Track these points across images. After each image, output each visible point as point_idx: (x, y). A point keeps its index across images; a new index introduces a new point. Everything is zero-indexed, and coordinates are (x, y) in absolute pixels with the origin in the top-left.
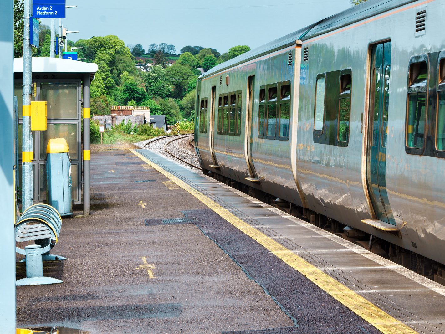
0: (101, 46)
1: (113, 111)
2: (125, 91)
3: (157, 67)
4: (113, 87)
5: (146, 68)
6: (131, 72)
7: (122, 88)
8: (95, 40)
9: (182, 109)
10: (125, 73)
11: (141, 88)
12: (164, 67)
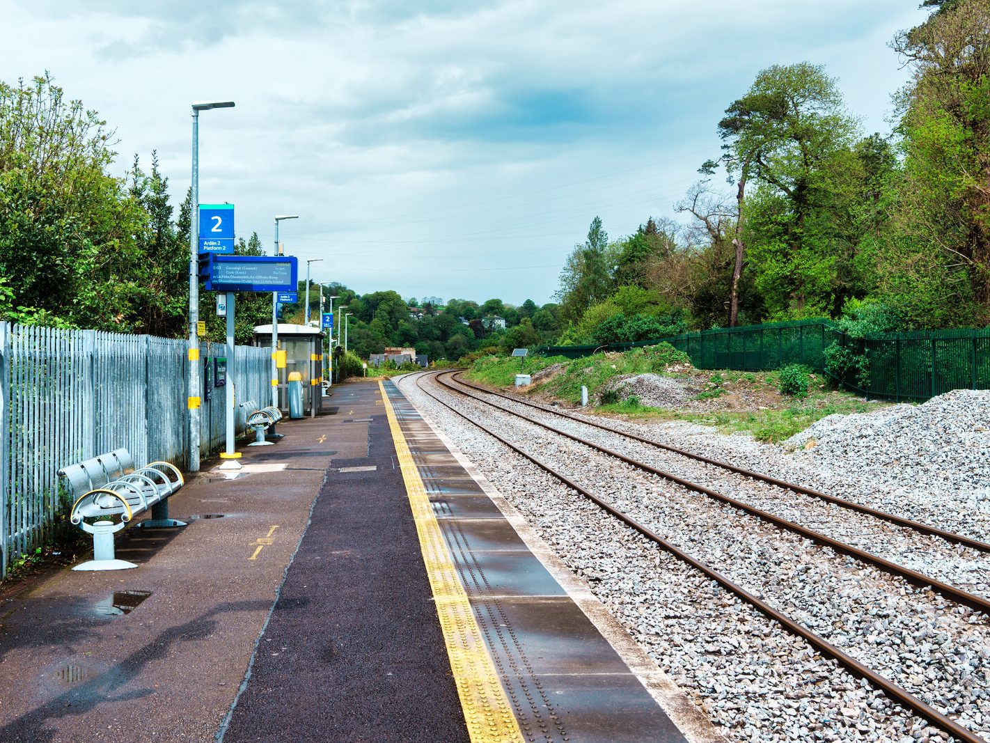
0: (383, 299)
1: (387, 352)
2: (401, 335)
3: (427, 316)
4: (391, 332)
5: (418, 317)
6: (405, 320)
7: (398, 332)
8: (378, 294)
9: (446, 349)
10: (401, 321)
11: (415, 333)
12: (433, 316)
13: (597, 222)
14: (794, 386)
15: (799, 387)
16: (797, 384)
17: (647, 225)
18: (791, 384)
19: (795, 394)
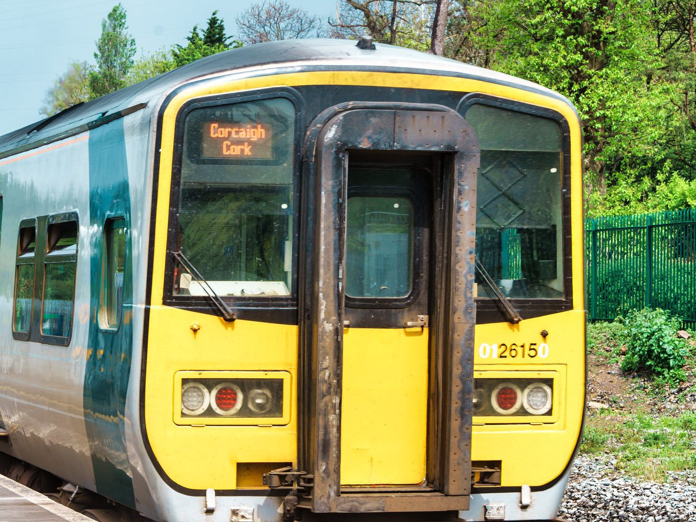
13: (116, 17)
14: (658, 356)
15: (666, 359)
16: (664, 351)
17: (206, 27)
18: (650, 352)
19: (659, 374)
